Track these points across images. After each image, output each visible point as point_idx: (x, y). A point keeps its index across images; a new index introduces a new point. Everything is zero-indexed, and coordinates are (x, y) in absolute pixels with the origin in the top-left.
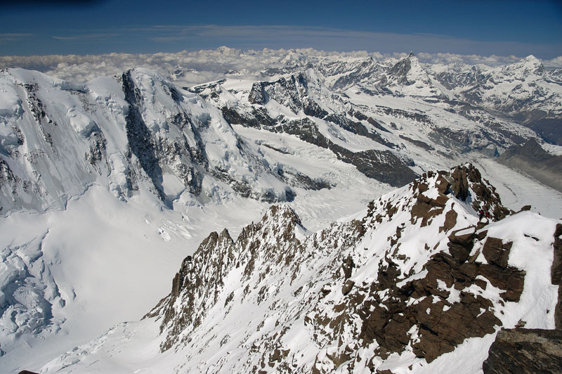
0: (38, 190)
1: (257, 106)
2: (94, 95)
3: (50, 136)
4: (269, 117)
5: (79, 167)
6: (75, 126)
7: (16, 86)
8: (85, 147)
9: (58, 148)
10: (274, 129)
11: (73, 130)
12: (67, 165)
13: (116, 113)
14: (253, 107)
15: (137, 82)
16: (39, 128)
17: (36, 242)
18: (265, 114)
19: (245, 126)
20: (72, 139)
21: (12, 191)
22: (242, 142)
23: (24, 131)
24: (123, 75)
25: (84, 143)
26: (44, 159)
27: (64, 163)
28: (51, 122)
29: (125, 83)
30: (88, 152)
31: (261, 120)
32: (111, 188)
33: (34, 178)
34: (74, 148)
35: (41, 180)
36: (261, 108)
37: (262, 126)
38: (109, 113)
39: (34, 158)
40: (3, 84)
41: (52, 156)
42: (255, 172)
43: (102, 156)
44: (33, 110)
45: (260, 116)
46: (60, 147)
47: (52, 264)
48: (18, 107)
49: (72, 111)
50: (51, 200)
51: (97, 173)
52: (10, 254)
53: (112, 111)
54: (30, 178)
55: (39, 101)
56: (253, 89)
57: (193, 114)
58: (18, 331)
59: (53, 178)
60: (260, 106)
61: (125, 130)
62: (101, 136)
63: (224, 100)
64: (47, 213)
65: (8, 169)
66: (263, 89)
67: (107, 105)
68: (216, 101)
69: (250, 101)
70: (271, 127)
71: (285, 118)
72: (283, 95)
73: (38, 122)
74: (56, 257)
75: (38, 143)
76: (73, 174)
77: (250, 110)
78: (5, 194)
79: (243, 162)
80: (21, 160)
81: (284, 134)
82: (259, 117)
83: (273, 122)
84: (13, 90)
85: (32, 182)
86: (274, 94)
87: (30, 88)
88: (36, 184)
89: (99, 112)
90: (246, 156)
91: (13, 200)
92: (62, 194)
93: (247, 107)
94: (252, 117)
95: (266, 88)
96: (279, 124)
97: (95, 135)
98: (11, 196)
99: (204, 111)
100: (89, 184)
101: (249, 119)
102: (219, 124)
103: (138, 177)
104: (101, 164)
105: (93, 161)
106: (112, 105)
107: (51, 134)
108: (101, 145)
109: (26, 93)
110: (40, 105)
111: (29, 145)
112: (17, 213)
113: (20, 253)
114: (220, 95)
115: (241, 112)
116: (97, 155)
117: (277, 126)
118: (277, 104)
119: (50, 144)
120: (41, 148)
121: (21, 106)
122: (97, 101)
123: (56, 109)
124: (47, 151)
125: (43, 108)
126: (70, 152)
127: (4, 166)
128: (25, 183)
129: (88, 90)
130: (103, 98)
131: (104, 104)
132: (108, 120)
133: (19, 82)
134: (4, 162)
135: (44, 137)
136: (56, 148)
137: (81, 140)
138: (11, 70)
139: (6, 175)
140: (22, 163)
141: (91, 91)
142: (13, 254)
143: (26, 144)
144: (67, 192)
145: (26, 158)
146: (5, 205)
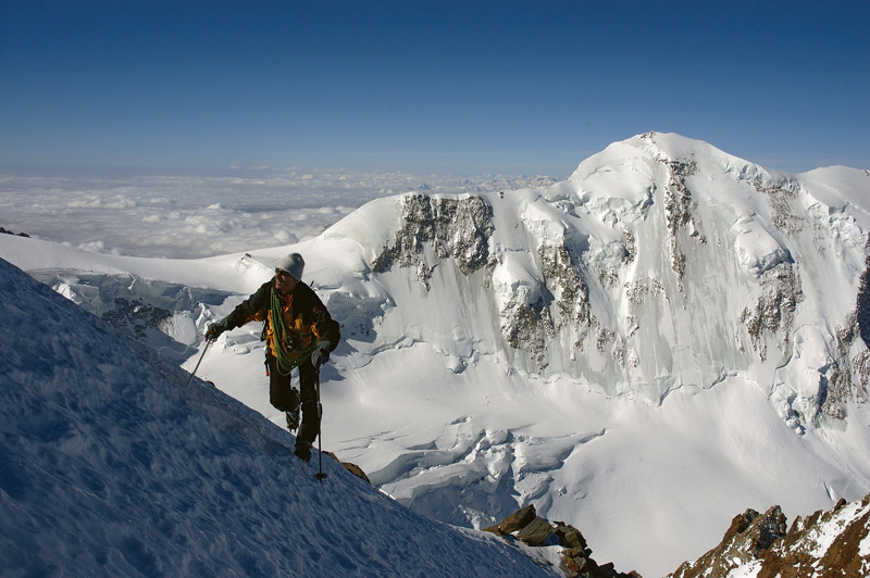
0: (623, 353)
2: (807, 199)
3: (684, 260)
5: (720, 333)
6: (742, 251)
7: (656, 162)
8: (747, 297)
9: (691, 285)
11: (735, 259)
12: (697, 323)
13: (850, 242)
16: (668, 240)
17: (565, 443)
20: (727, 276)
21: (576, 340)
23: (641, 243)
25: (748, 286)
26: (656, 300)
27: (692, 317)
28: (696, 234)
30: (753, 308)
32: (775, 395)
33: (625, 328)
34: (724, 293)
35: (636, 337)
38: (830, 241)
39: (640, 293)
40: (636, 158)
41: (673, 297)
43: (782, 323)
44: (670, 208)
46: (697, 285)
47: (565, 491)
48: (646, 198)
49: (747, 221)
50: (640, 379)
51: (757, 356)
52: (501, 443)
53: (838, 236)
54: (617, 328)
55: (688, 193)
59: (661, 339)
61: (858, 283)
62: (792, 283)
64: (622, 401)
65: (587, 300)
67: (831, 222)
73: (671, 230)
74: (580, 482)
75: (658, 267)
76: (702, 343)
78: (562, 343)
80: (616, 290)
84: (648, 168)
85: (618, 336)
87: (678, 168)
88: (624, 341)
89: (808, 234)
91: (572, 357)
92: (664, 373)
97: (779, 277)
98: (571, 348)
100: (730, 373)
103: (855, 392)
104: (772, 341)
105: (756, 329)
106: (842, 225)
107: (688, 257)
108: (786, 300)
109: (668, 175)
110: (686, 199)
111: (640, 268)
112: (569, 380)
113: (520, 449)
116: (771, 318)
119: (677, 275)
120: (659, 277)
121: (650, 196)
122: (811, 213)
123: (715, 213)
124: (668, 286)
125: (691, 206)
126: (713, 299)
127: (581, 294)
128: (604, 334)
129: (796, 188)
130: (825, 208)
131: (825, 222)
132: (823, 254)
133: (664, 156)
134: (585, 287)
135: (673, 260)
136: (686, 285)
137: (744, 280)
138: (658, 136)
139: (578, 309)
140: (616, 297)
141: (802, 190)
142: (504, 446)
143: (633, 266)
144: (676, 374)
145: (626, 289)
146: (555, 361)
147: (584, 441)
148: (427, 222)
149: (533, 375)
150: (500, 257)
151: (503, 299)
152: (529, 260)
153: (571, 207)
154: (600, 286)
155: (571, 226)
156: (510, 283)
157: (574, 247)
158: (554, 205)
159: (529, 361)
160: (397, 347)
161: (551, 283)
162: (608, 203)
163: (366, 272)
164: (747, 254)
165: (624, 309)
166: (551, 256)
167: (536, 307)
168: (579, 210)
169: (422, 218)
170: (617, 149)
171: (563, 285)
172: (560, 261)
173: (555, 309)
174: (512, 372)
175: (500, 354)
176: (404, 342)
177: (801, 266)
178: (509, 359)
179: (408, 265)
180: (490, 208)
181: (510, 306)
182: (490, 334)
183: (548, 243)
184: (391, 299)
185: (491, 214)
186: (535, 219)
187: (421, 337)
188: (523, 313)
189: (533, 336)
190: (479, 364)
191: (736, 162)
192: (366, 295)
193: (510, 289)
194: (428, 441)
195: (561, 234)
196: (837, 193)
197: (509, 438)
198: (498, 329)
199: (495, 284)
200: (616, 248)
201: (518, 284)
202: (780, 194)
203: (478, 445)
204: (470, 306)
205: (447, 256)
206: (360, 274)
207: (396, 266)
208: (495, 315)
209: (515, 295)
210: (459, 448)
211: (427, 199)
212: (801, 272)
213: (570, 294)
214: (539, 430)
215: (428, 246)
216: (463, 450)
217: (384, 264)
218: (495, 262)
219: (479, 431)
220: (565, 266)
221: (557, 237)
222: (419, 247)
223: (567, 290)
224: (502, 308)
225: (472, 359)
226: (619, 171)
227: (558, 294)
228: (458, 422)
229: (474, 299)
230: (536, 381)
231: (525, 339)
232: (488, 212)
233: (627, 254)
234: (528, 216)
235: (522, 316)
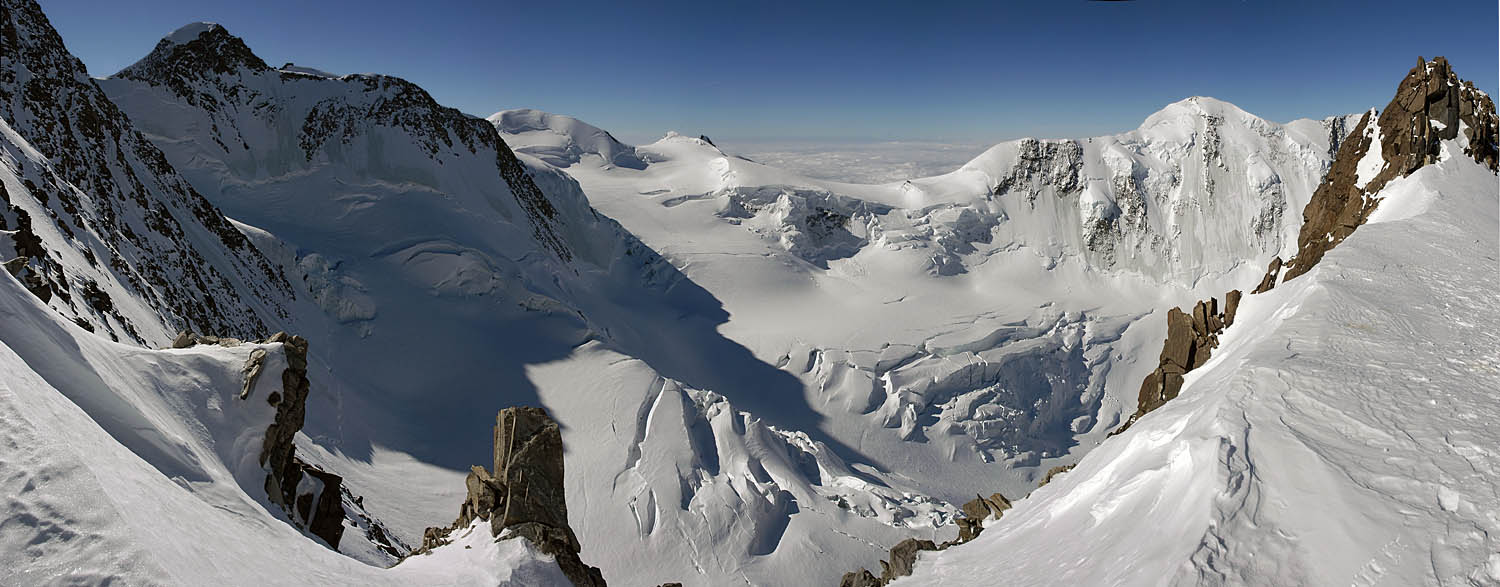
0: (1169, 252)
2: (1289, 141)
3: (1213, 184)
5: (1238, 235)
6: (1251, 177)
7: (1198, 117)
8: (1254, 209)
9: (1217, 200)
11: (1247, 183)
12: (1220, 228)
13: (1312, 168)
16: (1204, 171)
20: (1241, 195)
21: (1136, 244)
23: (1185, 173)
24: (1335, 121)
25: (1255, 202)
26: (1194, 212)
27: (1218, 224)
28: (1222, 165)
29: (1334, 132)
30: (1258, 217)
33: (1171, 233)
34: (1240, 207)
35: (1178, 240)
38: (1301, 168)
39: (1183, 209)
40: (1185, 114)
41: (1205, 210)
43: (1274, 226)
44: (1206, 148)
46: (1222, 201)
48: (1190, 141)
49: (1254, 157)
50: (1180, 270)
51: (1260, 248)
53: (1306, 165)
54: (1165, 234)
55: (1218, 137)
59: (1195, 240)
62: (1280, 197)
65: (1145, 214)
67: (1301, 156)
73: (1205, 163)
74: (1132, 350)
75: (1196, 190)
76: (1223, 241)
78: (1126, 247)
80: (1166, 207)
84: (1193, 121)
85: (1166, 240)
87: (1212, 120)
88: (1170, 243)
89: (1289, 164)
91: (1133, 257)
92: (1197, 265)
97: (1273, 194)
98: (1132, 250)
100: (1241, 261)
104: (1269, 238)
105: (1259, 232)
106: (1307, 157)
107: (1216, 184)
108: (1277, 209)
109: (1206, 126)
110: (1216, 142)
111: (1184, 191)
112: (1129, 274)
116: (1266, 224)
119: (1208, 194)
120: (1196, 196)
121: (1193, 140)
122: (1290, 150)
123: (1235, 151)
124: (1202, 203)
125: (1219, 147)
126: (1233, 212)
127: (1141, 210)
128: (1156, 239)
129: (1282, 134)
130: (1298, 146)
131: (1298, 155)
132: (1298, 177)
133: (1203, 113)
134: (1144, 205)
135: (1206, 184)
136: (1214, 201)
137: (1252, 197)
138: (1199, 98)
139: (1139, 221)
140: (1166, 212)
141: (1285, 135)
142: (1077, 324)
143: (1179, 189)
144: (1205, 265)
145: (1173, 206)
146: (1120, 260)
147: (1137, 319)
148: (1036, 159)
149: (1104, 271)
150: (1086, 185)
151: (1086, 215)
152: (1107, 188)
153: (1138, 149)
154: (1155, 203)
155: (1138, 161)
156: (1091, 202)
157: (1138, 177)
158: (1126, 147)
159: (1101, 260)
160: (1007, 250)
161: (1121, 203)
162: (1164, 146)
163: (990, 193)
164: (1254, 179)
165: (1171, 220)
166: (1122, 183)
167: (1108, 222)
168: (1143, 150)
169: (1033, 156)
170: (1173, 108)
171: (1129, 203)
172: (1128, 187)
173: (1123, 221)
174: (1089, 268)
175: (1081, 256)
176: (1012, 247)
177: (1286, 187)
178: (1088, 259)
179: (1020, 190)
180: (1081, 149)
181: (1091, 220)
182: (1075, 241)
183: (1121, 174)
184: (1006, 214)
185: (1081, 154)
186: (1113, 156)
187: (1025, 242)
188: (1099, 224)
189: (1105, 242)
190: (1066, 263)
191: (1249, 117)
192: (988, 211)
193: (1091, 207)
194: (1021, 320)
195: (1130, 168)
196: (1305, 137)
197: (1082, 318)
198: (1081, 237)
199: (1081, 204)
200: (1168, 176)
201: (1097, 203)
202: (1274, 138)
203: (1058, 323)
204: (1063, 220)
205: (1048, 184)
206: (985, 197)
207: (1012, 190)
208: (1079, 227)
209: (1095, 212)
210: (1043, 326)
211: (1037, 143)
212: (1286, 190)
213: (1134, 210)
214: (1105, 312)
215: (1036, 176)
216: (1046, 327)
217: (1002, 189)
218: (1082, 187)
219: (1061, 312)
220: (1131, 190)
221: (1127, 169)
222: (1029, 177)
223: (1132, 207)
224: (1084, 222)
225: (1060, 260)
226: (1172, 123)
227: (1126, 212)
228: (1045, 306)
229: (1066, 216)
230: (1106, 275)
231: (1100, 244)
232: (1079, 152)
233: (1175, 180)
234: (1107, 155)
235: (1098, 227)
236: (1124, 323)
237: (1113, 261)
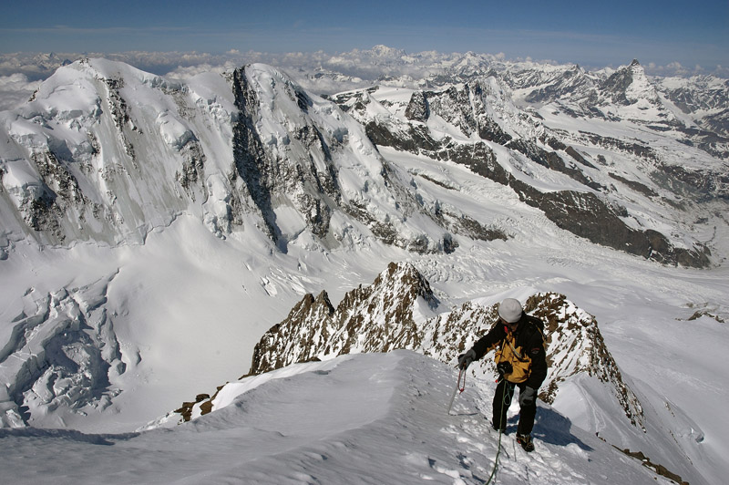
0: (112, 216)
1: (416, 123)
2: (195, 96)
3: (132, 147)
4: (430, 139)
5: (166, 190)
6: (166, 135)
7: (96, 81)
8: (176, 165)
9: (141, 163)
10: (436, 154)
11: (163, 141)
12: (151, 187)
13: (222, 120)
14: (410, 124)
15: (253, 82)
16: (120, 136)
17: (100, 285)
18: (426, 135)
19: (398, 149)
20: (160, 153)
21: (79, 216)
22: (389, 170)
23: (102, 140)
24: (235, 72)
25: (175, 158)
26: (122, 176)
27: (147, 183)
28: (135, 128)
29: (237, 83)
30: (180, 170)
31: (420, 141)
32: (206, 220)
33: (108, 200)
34: (162, 164)
35: (117, 204)
36: (420, 126)
37: (421, 150)
38: (212, 121)
39: (111, 175)
40: (81, 79)
41: (133, 173)
42: (404, 211)
43: (198, 176)
44: (115, 113)
45: (418, 136)
46: (145, 162)
47: (116, 314)
48: (96, 108)
49: (164, 115)
50: (127, 231)
51: (190, 199)
52: (65, 297)
53: (216, 118)
54: (102, 201)
55: (123, 101)
56: (412, 100)
57: (326, 128)
58: (53, 402)
59: (132, 202)
60: (420, 123)
61: (232, 144)
62: (198, 150)
63: (372, 113)
64: (120, 248)
65: (77, 187)
66: (425, 100)
67: (210, 109)
68: (361, 114)
69: (407, 116)
70: (432, 153)
71: (452, 141)
72: (452, 110)
73: (119, 128)
74: (123, 305)
75: (117, 155)
76: (157, 199)
77: (406, 128)
78: (70, 220)
79: (388, 196)
80: (94, 176)
81: (450, 163)
82: (417, 138)
83: (436, 145)
84: (92, 86)
85: (105, 206)
86: (441, 108)
87: (112, 84)
88: (110, 209)
89: (199, 118)
90: (393, 189)
91: (80, 227)
92: (141, 223)
93: (402, 123)
94: (408, 137)
95: (430, 100)
96: (444, 148)
97: (191, 148)
98: (77, 222)
99: (341, 125)
100: (178, 213)
101: (404, 140)
102: (359, 144)
103: (244, 208)
104: (196, 188)
105: (186, 183)
106: (216, 110)
107: (135, 146)
108: (198, 162)
109: (108, 91)
110: (122, 105)
111: (105, 158)
112: (83, 244)
113: (77, 297)
114: (368, 106)
115: (393, 129)
116: (192, 174)
117: (440, 151)
118: (443, 121)
119: (131, 158)
120: (120, 162)
121: (99, 107)
122: (198, 105)
123: (144, 112)
124: (127, 166)
125: (127, 110)
126: (156, 169)
127: (72, 182)
128: (95, 207)
129: (186, 90)
130: (206, 101)
131: (207, 110)
132: (210, 130)
133: (100, 76)
134: (72, 178)
135: (125, 148)
136: (138, 163)
137: (171, 154)
138: (92, 61)
139: (73, 194)
140: (95, 180)
141: (190, 91)
142: (68, 298)
143: (101, 156)
144: (148, 222)
145: (100, 174)
146: (69, 234)
147: (110, 280)
149: (58, 246)
151: (18, 199)
152: (28, 166)
153: (44, 122)
154: (83, 174)
155: (51, 135)
156: (20, 185)
157: (57, 151)
158: (31, 120)
159: (51, 238)
161: (49, 180)
162: (72, 115)
164: (170, 137)
166: (42, 160)
167: (44, 202)
168: (52, 123)
170: (65, 72)
171: (58, 179)
172: (50, 163)
173: (59, 199)
174: (42, 247)
175: (29, 238)
177: (200, 140)
178: (38, 240)
181: (25, 202)
182: (17, 226)
183: (37, 151)
186: (21, 133)
188: (36, 205)
189: (48, 220)
190: (16, 248)
191: (148, 76)
193: (21, 190)
194: (19, 313)
195: (45, 144)
196: (210, 91)
198: (21, 221)
199: (7, 188)
200: (86, 146)
201: (27, 186)
202: (178, 95)
203: (52, 304)
208: (16, 212)
209: (27, 194)
210: (41, 310)
212: (202, 143)
213: (65, 185)
214: (81, 282)
216: (46, 311)
218: (2, 171)
220: (55, 166)
221: (43, 147)
223: (62, 182)
224: (19, 205)
225: (10, 247)
226: (71, 89)
227: (56, 187)
228: (27, 293)
230: (60, 250)
231: (44, 223)
233: (94, 149)
234: (14, 133)
235: (36, 208)
236: (103, 286)
237: (62, 235)
